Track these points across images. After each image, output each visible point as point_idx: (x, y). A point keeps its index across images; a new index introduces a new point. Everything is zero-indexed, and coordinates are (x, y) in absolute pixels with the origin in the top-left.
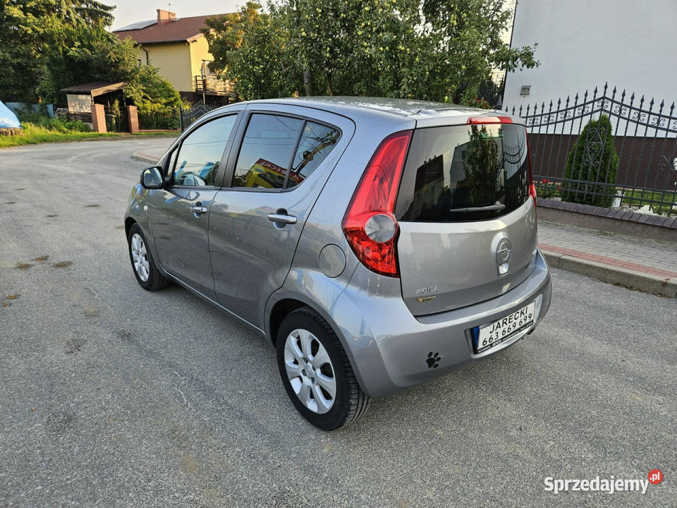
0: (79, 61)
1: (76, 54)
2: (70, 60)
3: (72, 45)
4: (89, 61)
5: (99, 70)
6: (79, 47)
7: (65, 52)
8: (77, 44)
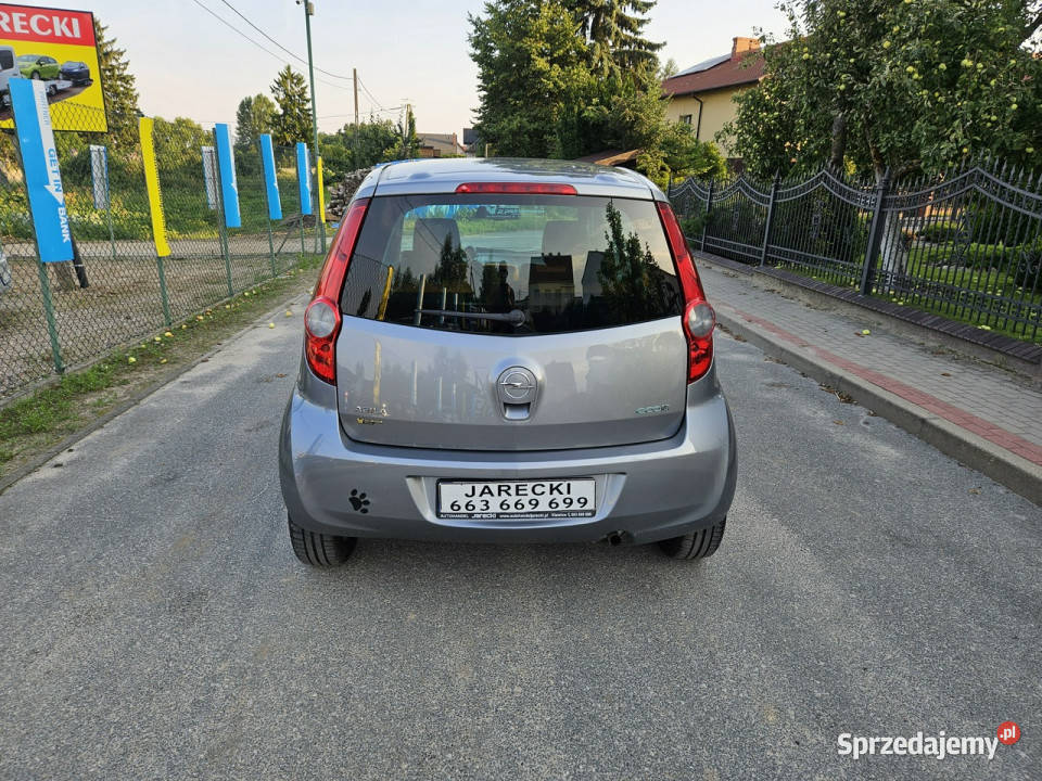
0: (594, 124)
1: (592, 115)
2: (583, 123)
3: (589, 103)
4: (605, 122)
5: (616, 135)
6: (597, 105)
7: (580, 113)
8: (595, 100)
